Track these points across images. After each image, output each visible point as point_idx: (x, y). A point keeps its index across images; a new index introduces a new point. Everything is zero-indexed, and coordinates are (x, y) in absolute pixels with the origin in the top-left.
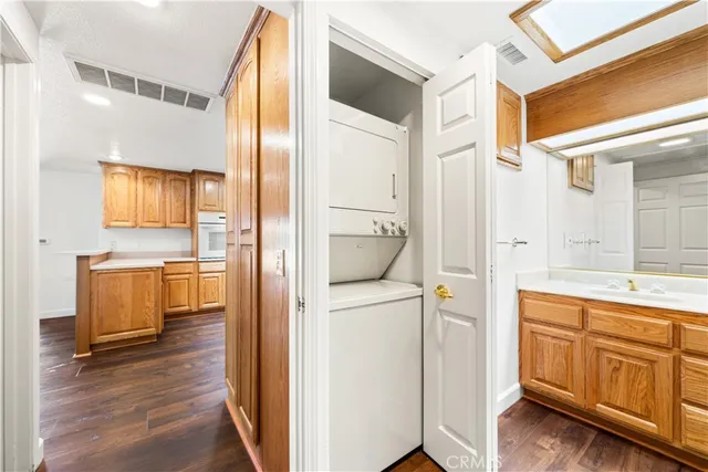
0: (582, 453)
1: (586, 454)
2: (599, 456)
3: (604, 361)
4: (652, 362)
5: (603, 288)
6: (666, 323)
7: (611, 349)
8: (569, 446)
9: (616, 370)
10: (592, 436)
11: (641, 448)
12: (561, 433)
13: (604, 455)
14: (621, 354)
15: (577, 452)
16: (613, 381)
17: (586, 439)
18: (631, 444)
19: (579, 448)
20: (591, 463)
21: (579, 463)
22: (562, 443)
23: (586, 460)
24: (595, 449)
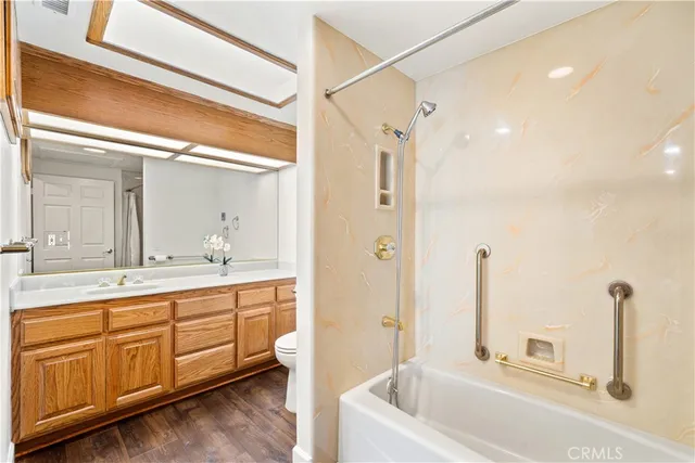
0: (124, 449)
1: (128, 447)
2: (136, 440)
3: (124, 353)
4: (158, 337)
5: (95, 288)
6: (166, 303)
7: (129, 340)
8: (112, 454)
9: (134, 356)
10: (117, 432)
11: (150, 412)
12: (94, 452)
13: (137, 437)
14: (136, 341)
15: (121, 453)
16: (131, 368)
17: (115, 437)
18: (142, 415)
19: (118, 448)
20: (137, 449)
21: (131, 457)
22: (104, 457)
23: (132, 450)
24: (128, 440)
